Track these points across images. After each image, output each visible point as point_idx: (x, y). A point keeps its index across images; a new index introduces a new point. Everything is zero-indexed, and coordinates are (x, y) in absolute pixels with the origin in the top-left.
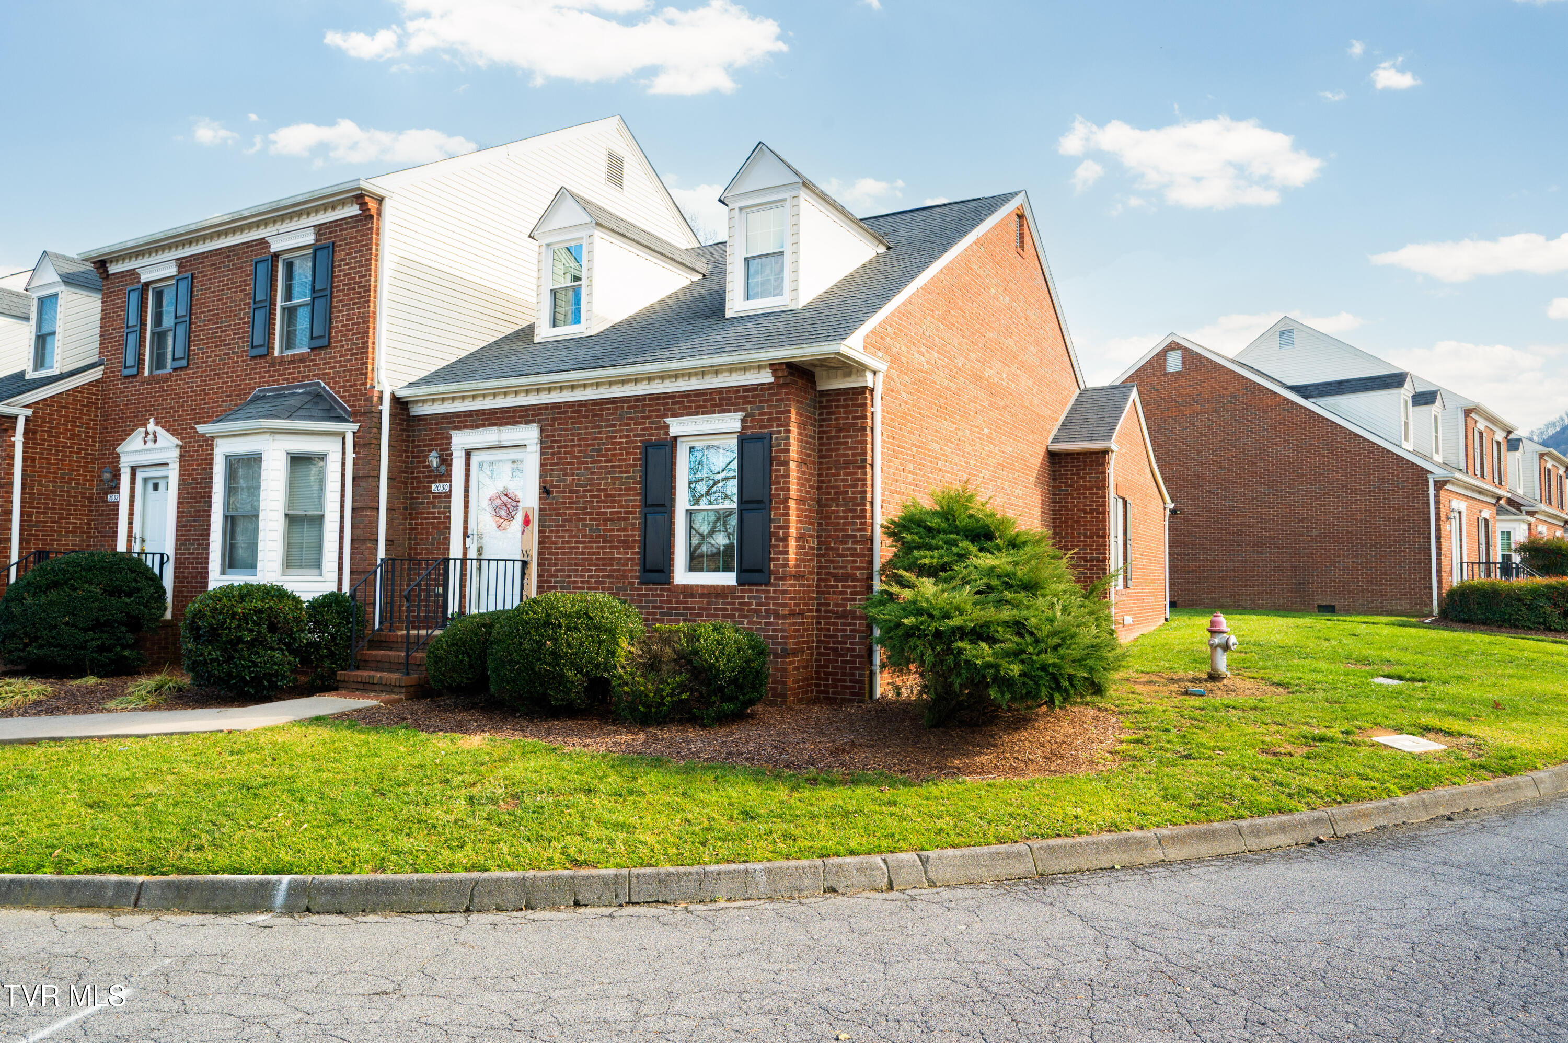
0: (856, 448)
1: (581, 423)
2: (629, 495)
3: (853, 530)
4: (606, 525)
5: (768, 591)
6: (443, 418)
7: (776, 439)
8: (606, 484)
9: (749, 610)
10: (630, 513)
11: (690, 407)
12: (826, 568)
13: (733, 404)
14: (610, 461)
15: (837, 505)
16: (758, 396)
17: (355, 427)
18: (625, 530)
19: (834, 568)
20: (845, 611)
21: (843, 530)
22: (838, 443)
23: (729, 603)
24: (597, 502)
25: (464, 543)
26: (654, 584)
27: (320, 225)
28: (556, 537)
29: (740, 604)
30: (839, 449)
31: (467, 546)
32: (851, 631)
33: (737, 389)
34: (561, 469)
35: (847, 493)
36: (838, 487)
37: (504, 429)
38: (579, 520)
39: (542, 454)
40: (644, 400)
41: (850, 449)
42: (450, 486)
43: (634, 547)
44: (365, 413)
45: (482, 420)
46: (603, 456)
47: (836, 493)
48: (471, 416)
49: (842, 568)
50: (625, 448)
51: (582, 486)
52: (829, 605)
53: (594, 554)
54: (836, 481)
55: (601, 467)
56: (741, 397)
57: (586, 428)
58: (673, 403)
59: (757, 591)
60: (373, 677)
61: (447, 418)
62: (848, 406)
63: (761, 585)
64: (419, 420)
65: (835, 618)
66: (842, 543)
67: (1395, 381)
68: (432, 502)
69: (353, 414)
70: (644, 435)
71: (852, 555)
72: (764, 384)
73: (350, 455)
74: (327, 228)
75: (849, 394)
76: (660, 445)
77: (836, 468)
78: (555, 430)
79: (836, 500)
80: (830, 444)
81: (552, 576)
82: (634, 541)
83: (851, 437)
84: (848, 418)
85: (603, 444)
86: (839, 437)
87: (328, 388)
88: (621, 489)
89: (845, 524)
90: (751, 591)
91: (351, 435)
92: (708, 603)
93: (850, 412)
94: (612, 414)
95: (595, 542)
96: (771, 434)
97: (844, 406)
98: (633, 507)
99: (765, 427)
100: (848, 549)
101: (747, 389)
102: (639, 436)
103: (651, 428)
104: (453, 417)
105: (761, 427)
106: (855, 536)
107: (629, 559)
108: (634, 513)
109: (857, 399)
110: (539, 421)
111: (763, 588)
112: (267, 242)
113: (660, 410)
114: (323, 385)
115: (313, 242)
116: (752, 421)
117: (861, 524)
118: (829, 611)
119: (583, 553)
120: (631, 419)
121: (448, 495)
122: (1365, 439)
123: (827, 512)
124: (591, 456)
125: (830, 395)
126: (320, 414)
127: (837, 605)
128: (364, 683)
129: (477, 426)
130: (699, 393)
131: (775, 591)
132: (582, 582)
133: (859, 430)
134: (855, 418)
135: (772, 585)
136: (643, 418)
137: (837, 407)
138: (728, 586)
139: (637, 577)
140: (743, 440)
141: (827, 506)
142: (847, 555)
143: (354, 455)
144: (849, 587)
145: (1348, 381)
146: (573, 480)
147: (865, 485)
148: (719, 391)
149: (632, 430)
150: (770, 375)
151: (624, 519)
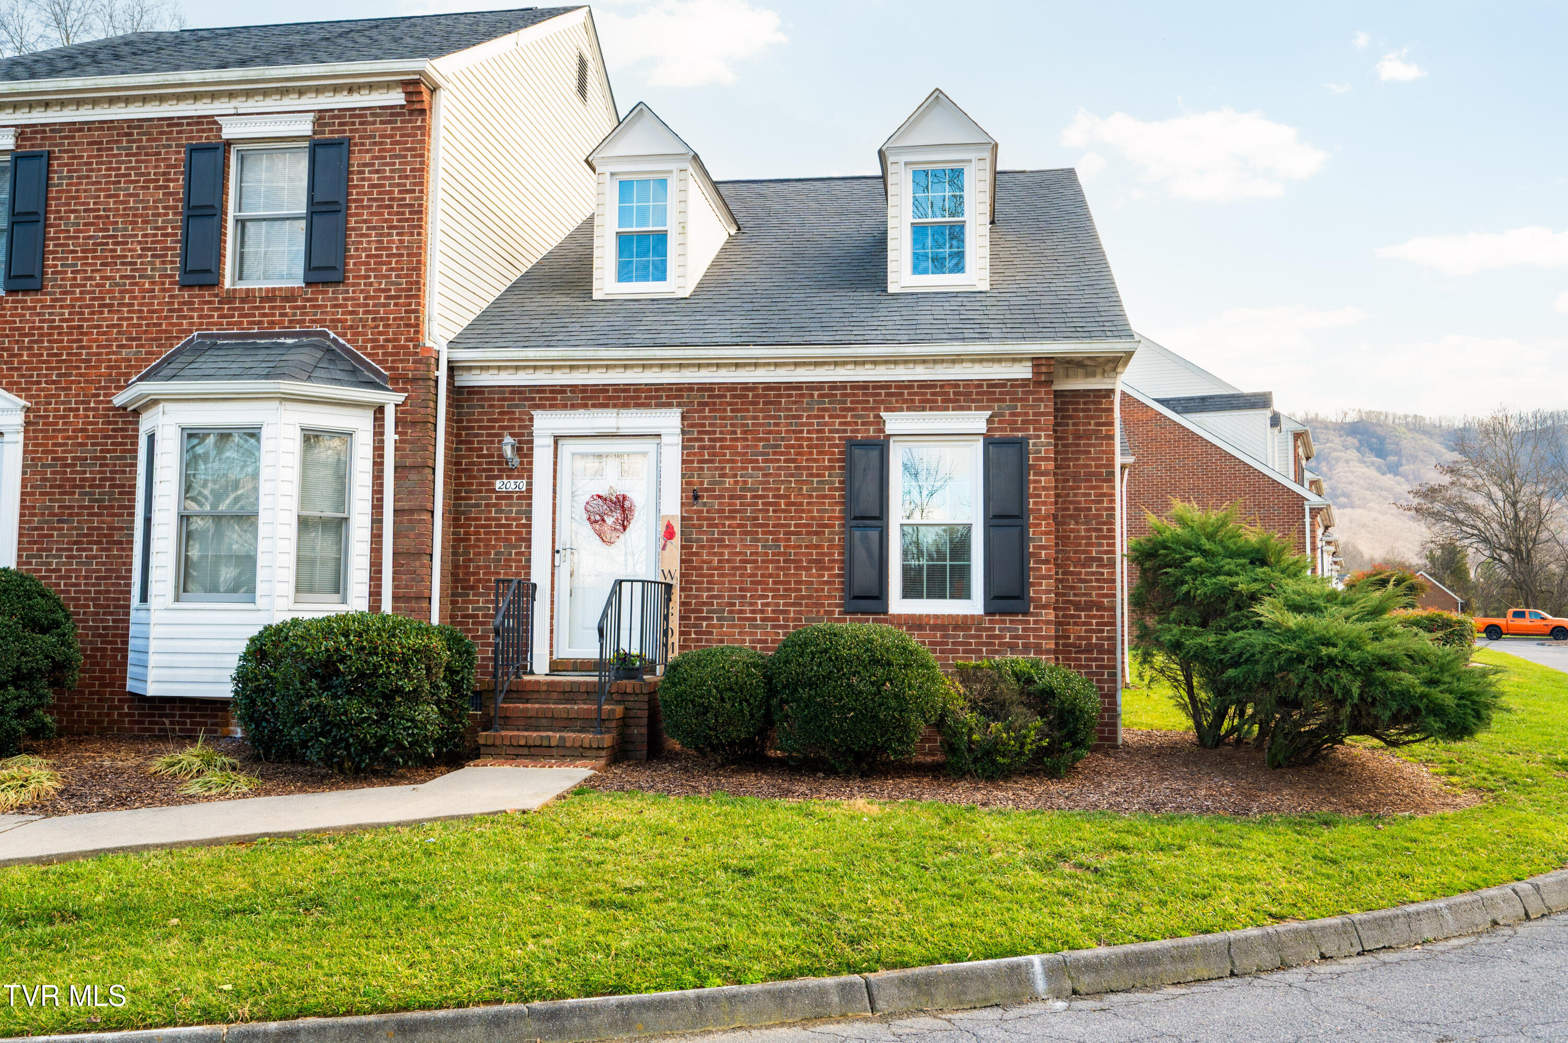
0: (1101, 459)
1: (748, 411)
2: (824, 503)
3: (1098, 552)
4: (789, 540)
5: (1028, 622)
6: (513, 392)
7: (1035, 445)
8: (787, 489)
9: (1000, 645)
10: (827, 526)
11: (913, 401)
12: (1064, 595)
13: (973, 401)
14: (794, 461)
15: (1077, 523)
16: (1008, 393)
17: (400, 398)
18: (817, 547)
19: (1075, 595)
20: (1089, 644)
21: (1085, 552)
22: (1078, 452)
23: (972, 637)
24: (774, 511)
25: (553, 560)
26: (863, 613)
27: (320, 111)
28: (709, 554)
29: (988, 637)
30: (1078, 459)
31: (557, 564)
32: (1098, 667)
33: (979, 384)
34: (716, 468)
35: (1090, 509)
36: (1079, 502)
37: (624, 412)
38: (746, 533)
39: (684, 448)
40: (845, 388)
41: (1093, 459)
42: (530, 484)
43: (833, 568)
44: (415, 380)
45: (582, 398)
46: (782, 454)
47: (1075, 509)
48: (564, 392)
49: (1084, 595)
50: (817, 446)
51: (749, 490)
52: (1069, 638)
53: (770, 576)
54: (1075, 495)
55: (779, 468)
56: (984, 393)
57: (755, 418)
58: (887, 395)
59: (1011, 622)
60: (549, 738)
61: (520, 393)
62: (1089, 410)
63: (1017, 614)
64: (469, 393)
65: (1076, 653)
66: (1084, 566)
67: (1259, 401)
68: (495, 505)
69: (395, 380)
70: (845, 431)
71: (1097, 580)
72: (1017, 380)
73: (390, 437)
74: (334, 117)
75: (1089, 396)
76: (866, 444)
77: (1074, 481)
78: (705, 418)
79: (1075, 518)
80: (1067, 452)
81: (704, 604)
82: (834, 561)
83: (1094, 445)
84: (1089, 424)
85: (783, 439)
86: (1078, 445)
87: (341, 341)
88: (811, 497)
89: (1087, 545)
90: (1004, 622)
91: (393, 407)
92: (943, 636)
93: (1092, 417)
94: (795, 403)
95: (772, 561)
96: (1028, 438)
97: (1084, 410)
98: (830, 518)
99: (1019, 430)
100: (1093, 573)
101: (993, 384)
102: (838, 431)
103: (856, 423)
104: (531, 392)
105: (1012, 430)
106: (1102, 559)
107: (826, 583)
108: (833, 526)
109: (1100, 403)
110: (679, 405)
111: (1020, 617)
112: (216, 123)
113: (868, 402)
114: (332, 335)
115: (310, 133)
116: (1000, 422)
117: (1108, 545)
118: (1070, 645)
119: (753, 575)
120: (824, 410)
121: (527, 496)
122: (1241, 461)
123: (1064, 531)
124: (763, 454)
125: (1066, 396)
126: (340, 375)
127: (1080, 638)
128: (530, 747)
129: (573, 407)
130: (925, 385)
131: (1035, 622)
132: (753, 612)
133: (1103, 438)
134: (1097, 424)
135: (1032, 615)
136: (842, 409)
137: (1075, 410)
138: (973, 616)
139: (837, 605)
140: (990, 442)
141: (1064, 523)
142: (1091, 581)
143: (397, 437)
144: (1094, 617)
145: (1211, 397)
146: (736, 483)
147: (1113, 501)
148: (955, 384)
149: (826, 424)
150: (1030, 369)
151: (817, 533)
